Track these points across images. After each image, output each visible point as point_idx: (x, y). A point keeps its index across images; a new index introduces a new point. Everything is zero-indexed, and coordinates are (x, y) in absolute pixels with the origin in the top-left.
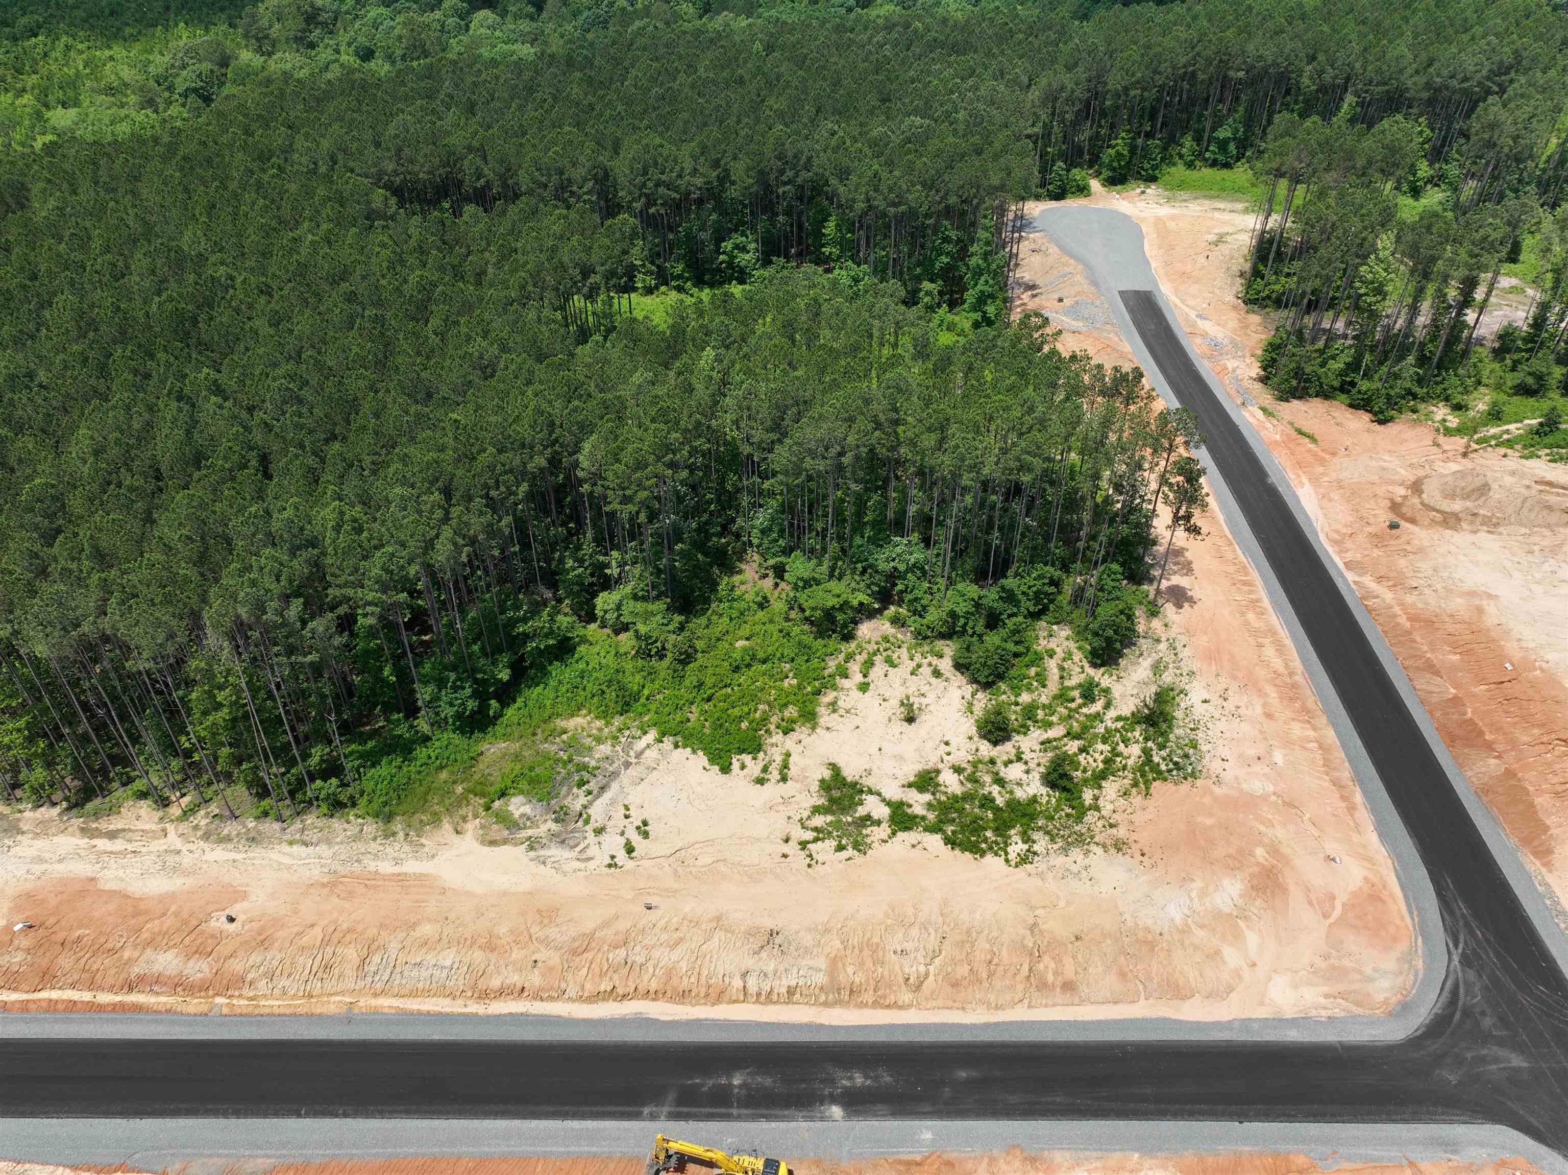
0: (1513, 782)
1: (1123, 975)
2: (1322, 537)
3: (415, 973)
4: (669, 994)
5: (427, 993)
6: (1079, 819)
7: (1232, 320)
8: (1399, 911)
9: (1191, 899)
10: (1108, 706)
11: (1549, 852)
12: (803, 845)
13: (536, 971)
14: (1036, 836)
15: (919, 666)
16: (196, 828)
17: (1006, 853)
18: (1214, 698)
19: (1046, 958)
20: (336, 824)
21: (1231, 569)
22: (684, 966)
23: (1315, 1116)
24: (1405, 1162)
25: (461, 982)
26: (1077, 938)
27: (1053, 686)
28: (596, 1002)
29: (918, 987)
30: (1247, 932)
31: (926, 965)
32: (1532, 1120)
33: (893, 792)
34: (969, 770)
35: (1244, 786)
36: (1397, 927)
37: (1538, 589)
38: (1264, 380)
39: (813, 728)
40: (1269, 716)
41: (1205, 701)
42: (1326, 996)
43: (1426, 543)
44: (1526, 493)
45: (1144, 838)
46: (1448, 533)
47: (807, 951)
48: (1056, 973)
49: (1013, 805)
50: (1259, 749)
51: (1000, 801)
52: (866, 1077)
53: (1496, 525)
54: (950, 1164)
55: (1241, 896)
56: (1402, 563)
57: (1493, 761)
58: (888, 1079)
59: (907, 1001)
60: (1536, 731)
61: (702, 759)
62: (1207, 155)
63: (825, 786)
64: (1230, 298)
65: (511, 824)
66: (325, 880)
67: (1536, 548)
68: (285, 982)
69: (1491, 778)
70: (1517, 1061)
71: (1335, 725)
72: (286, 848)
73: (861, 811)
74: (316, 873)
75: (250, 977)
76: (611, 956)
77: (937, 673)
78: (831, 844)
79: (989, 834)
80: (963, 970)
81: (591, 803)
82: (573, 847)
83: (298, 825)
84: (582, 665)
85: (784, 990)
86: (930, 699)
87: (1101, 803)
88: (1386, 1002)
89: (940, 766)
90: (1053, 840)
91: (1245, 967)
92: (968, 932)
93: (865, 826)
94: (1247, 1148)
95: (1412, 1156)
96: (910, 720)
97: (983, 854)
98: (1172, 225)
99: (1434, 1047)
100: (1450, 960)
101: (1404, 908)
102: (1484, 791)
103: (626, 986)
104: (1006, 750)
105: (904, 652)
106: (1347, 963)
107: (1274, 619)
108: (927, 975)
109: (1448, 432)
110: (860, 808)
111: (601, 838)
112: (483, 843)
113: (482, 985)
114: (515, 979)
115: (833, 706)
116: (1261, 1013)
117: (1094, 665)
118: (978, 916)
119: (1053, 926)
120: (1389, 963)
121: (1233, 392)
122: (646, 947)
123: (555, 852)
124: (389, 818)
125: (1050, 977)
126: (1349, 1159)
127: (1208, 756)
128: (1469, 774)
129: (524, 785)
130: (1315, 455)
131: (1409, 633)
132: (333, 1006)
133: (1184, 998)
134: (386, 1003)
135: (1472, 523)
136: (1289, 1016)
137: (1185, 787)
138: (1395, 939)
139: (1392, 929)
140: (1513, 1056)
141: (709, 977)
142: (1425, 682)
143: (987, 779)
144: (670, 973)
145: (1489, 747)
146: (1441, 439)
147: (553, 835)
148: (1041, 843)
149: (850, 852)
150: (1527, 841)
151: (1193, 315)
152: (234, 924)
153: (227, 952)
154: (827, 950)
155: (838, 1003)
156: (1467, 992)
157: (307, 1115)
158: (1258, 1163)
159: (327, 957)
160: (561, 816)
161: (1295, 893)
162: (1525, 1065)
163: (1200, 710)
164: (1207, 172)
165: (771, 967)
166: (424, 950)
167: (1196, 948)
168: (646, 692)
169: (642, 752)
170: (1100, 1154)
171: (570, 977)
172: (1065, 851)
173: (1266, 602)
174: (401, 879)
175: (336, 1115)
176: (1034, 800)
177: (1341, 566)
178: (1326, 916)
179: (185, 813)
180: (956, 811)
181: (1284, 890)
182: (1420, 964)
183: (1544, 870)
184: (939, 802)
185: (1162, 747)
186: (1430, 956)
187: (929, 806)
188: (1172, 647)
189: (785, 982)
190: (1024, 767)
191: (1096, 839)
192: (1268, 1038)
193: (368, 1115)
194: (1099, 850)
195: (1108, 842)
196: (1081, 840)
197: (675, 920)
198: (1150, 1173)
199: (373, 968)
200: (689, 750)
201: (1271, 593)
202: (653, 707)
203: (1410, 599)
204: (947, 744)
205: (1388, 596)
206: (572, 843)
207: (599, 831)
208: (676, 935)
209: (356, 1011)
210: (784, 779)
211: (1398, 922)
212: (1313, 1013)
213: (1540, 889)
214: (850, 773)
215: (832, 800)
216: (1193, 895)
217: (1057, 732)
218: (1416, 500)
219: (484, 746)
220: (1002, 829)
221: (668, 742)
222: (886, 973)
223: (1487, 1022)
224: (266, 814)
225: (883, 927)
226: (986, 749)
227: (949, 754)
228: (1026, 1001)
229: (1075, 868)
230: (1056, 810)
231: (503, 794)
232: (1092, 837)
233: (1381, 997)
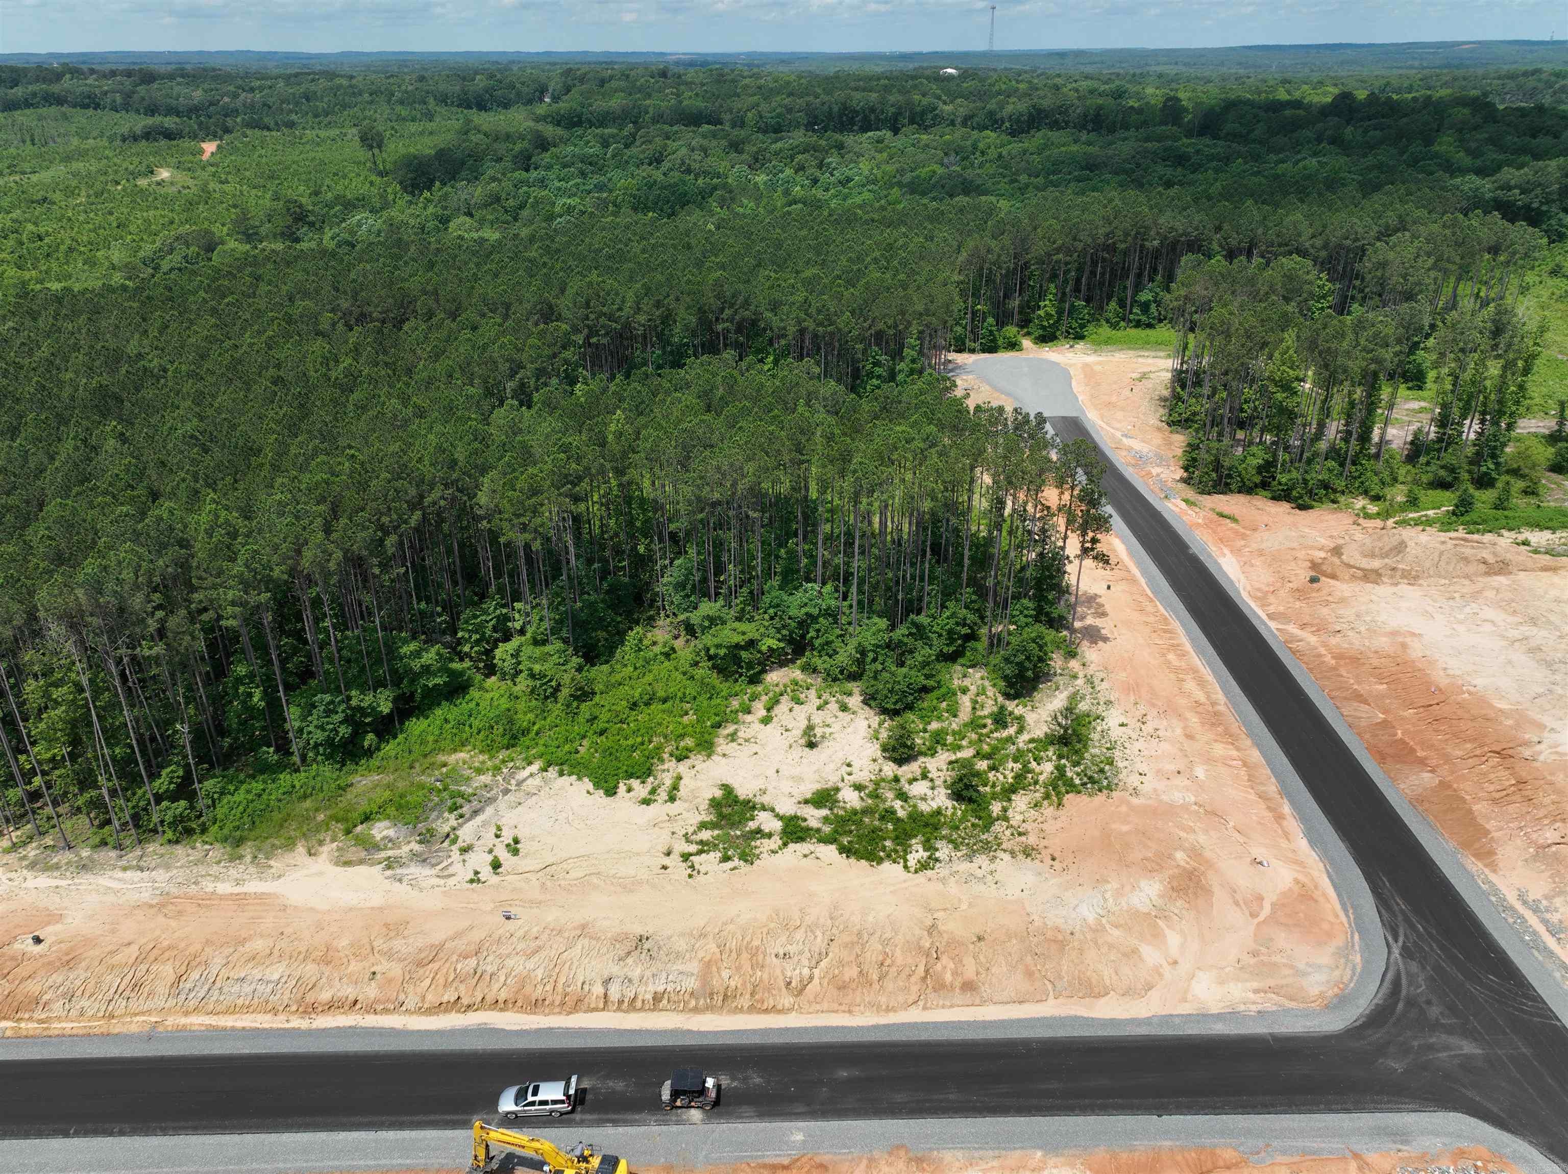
0: (1449, 792)
1: (1029, 974)
2: (1244, 595)
3: (236, 988)
4: (519, 1004)
5: (247, 1009)
6: (986, 828)
7: (1157, 439)
8: (1334, 909)
9: (1105, 900)
10: (1020, 731)
11: (1492, 853)
12: (686, 857)
13: (373, 983)
14: (939, 844)
15: (826, 703)
16: (24, 858)
17: (906, 861)
18: (1133, 723)
19: (945, 959)
20: (179, 850)
21: (1151, 619)
22: (540, 973)
23: (1243, 1107)
24: (1349, 1155)
25: (287, 995)
26: (980, 939)
27: (965, 714)
28: (437, 1014)
29: (801, 992)
30: (1167, 931)
31: (811, 968)
32: (1489, 1105)
33: (787, 808)
34: (871, 787)
35: (1164, 798)
36: (1332, 924)
37: (1461, 629)
38: (1186, 481)
39: (709, 756)
40: (1190, 737)
41: (1122, 725)
42: (1256, 991)
43: (1346, 594)
44: (1443, 547)
45: (1055, 844)
46: (1369, 586)
47: (678, 955)
48: (955, 973)
49: (916, 817)
50: (1181, 765)
51: (901, 814)
52: (733, 1079)
53: (1416, 578)
54: (822, 1166)
55: (1160, 896)
56: (1325, 611)
57: (1426, 776)
58: (758, 1080)
59: (787, 1005)
60: (1469, 746)
61: (587, 784)
62: (1132, 317)
63: (715, 804)
64: (1154, 421)
65: (372, 846)
66: (154, 902)
67: (1457, 595)
68: (85, 1003)
69: (1426, 789)
70: (1469, 1048)
71: (1258, 746)
72: (120, 874)
73: (752, 825)
74: (146, 896)
75: (46, 997)
76: (459, 967)
77: (844, 708)
78: (715, 856)
79: (888, 843)
80: (851, 972)
81: (461, 825)
82: (434, 866)
83: (138, 852)
84: (472, 705)
85: (649, 997)
86: (836, 727)
87: (1010, 813)
88: (1321, 995)
89: (840, 785)
90: (956, 848)
91: (1165, 964)
92: (859, 934)
93: (754, 839)
94: (1168, 1143)
95: (1356, 1148)
96: (811, 745)
97: (880, 861)
98: (1098, 368)
99: (1378, 1036)
100: (1389, 953)
101: (1338, 907)
102: (1417, 801)
103: (473, 995)
104: (913, 768)
105: (812, 693)
106: (1277, 959)
107: (1197, 661)
108: (811, 978)
109: (1368, 516)
110: (751, 823)
111: (467, 856)
112: (337, 864)
113: (310, 998)
114: (349, 992)
115: (733, 737)
116: (1185, 1009)
117: (1008, 696)
118: (870, 919)
119: (951, 926)
120: (1324, 957)
121: (1157, 490)
122: (500, 956)
123: (415, 870)
124: (239, 842)
125: (948, 977)
126: (1284, 1152)
127: (1125, 771)
128: (1402, 786)
129: (391, 811)
130: (1236, 532)
131: (1334, 669)
132: (135, 1025)
133: (1099, 996)
134: (198, 1021)
135: (1392, 577)
136: (1214, 1011)
137: (1101, 798)
138: (1330, 935)
139: (1326, 926)
140: (1464, 1043)
141: (566, 985)
142: (1351, 709)
143: (890, 795)
144: (523, 981)
145: (1422, 762)
146: (1361, 521)
147: (414, 855)
148: (944, 850)
149: (736, 862)
150: (1466, 845)
151: (1118, 434)
152: (41, 946)
153: (25, 974)
154: (701, 954)
155: (709, 1008)
156: (1410, 984)
157: (77, 1134)
158: (1179, 1158)
159: (138, 975)
160: (426, 838)
161: (1220, 895)
162: (1479, 1051)
163: (1116, 733)
164: (1133, 332)
165: (636, 973)
166: (250, 965)
167: (1111, 946)
168: (536, 728)
169: (525, 780)
170: (997, 1152)
171: (410, 989)
172: (970, 858)
173: (1188, 647)
174: (240, 899)
175: (111, 1134)
176: (938, 812)
177: (1264, 617)
178: (1253, 915)
179: (14, 844)
180: (854, 823)
181: (1209, 892)
182: (1358, 959)
183: (1487, 871)
184: (836, 816)
185: (1076, 764)
186: (1366, 947)
187: (826, 820)
188: (1090, 681)
189: (651, 988)
190: (929, 784)
191: (1004, 846)
192: (1190, 1032)
193: (147, 1131)
194: (1006, 857)
195: (1017, 849)
196: (986, 847)
197: (535, 930)
198: (1054, 1171)
199: (189, 985)
200: (574, 777)
201: (1193, 640)
202: (542, 742)
203: (1334, 641)
204: (849, 765)
205: (1313, 639)
206: (434, 861)
207: (465, 850)
208: (533, 945)
209: (161, 1029)
210: (672, 799)
211: (1331, 918)
212: (1242, 1008)
213: (1485, 887)
214: (743, 791)
215: (721, 816)
216: (1108, 895)
217: (966, 753)
218: (1336, 560)
219: (355, 778)
220: (903, 837)
221: (553, 772)
222: (765, 976)
223: (1434, 1011)
224: (104, 843)
225: (765, 930)
226: (890, 768)
227: (850, 774)
228: (921, 1003)
229: (980, 873)
230: (961, 821)
231: (367, 818)
232: (999, 845)
233: (1315, 991)
